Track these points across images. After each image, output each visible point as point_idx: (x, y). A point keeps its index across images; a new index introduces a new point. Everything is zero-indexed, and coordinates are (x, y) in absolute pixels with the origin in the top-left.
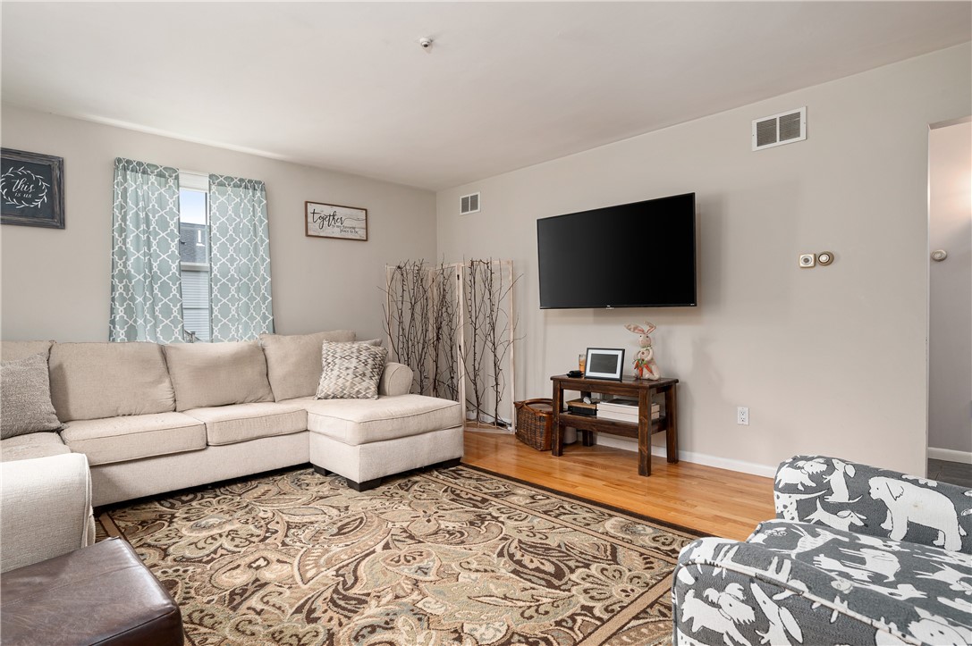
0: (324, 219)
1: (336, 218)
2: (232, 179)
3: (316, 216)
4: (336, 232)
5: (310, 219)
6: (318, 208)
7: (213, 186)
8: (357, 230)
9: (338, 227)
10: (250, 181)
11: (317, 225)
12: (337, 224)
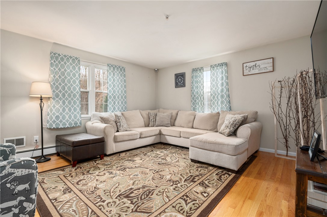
0: (250, 68)
1: (256, 66)
2: (216, 65)
3: (247, 67)
4: (256, 71)
5: (245, 69)
6: (248, 64)
7: (211, 68)
8: (267, 68)
9: (257, 69)
10: (221, 64)
11: (247, 71)
12: (257, 68)
